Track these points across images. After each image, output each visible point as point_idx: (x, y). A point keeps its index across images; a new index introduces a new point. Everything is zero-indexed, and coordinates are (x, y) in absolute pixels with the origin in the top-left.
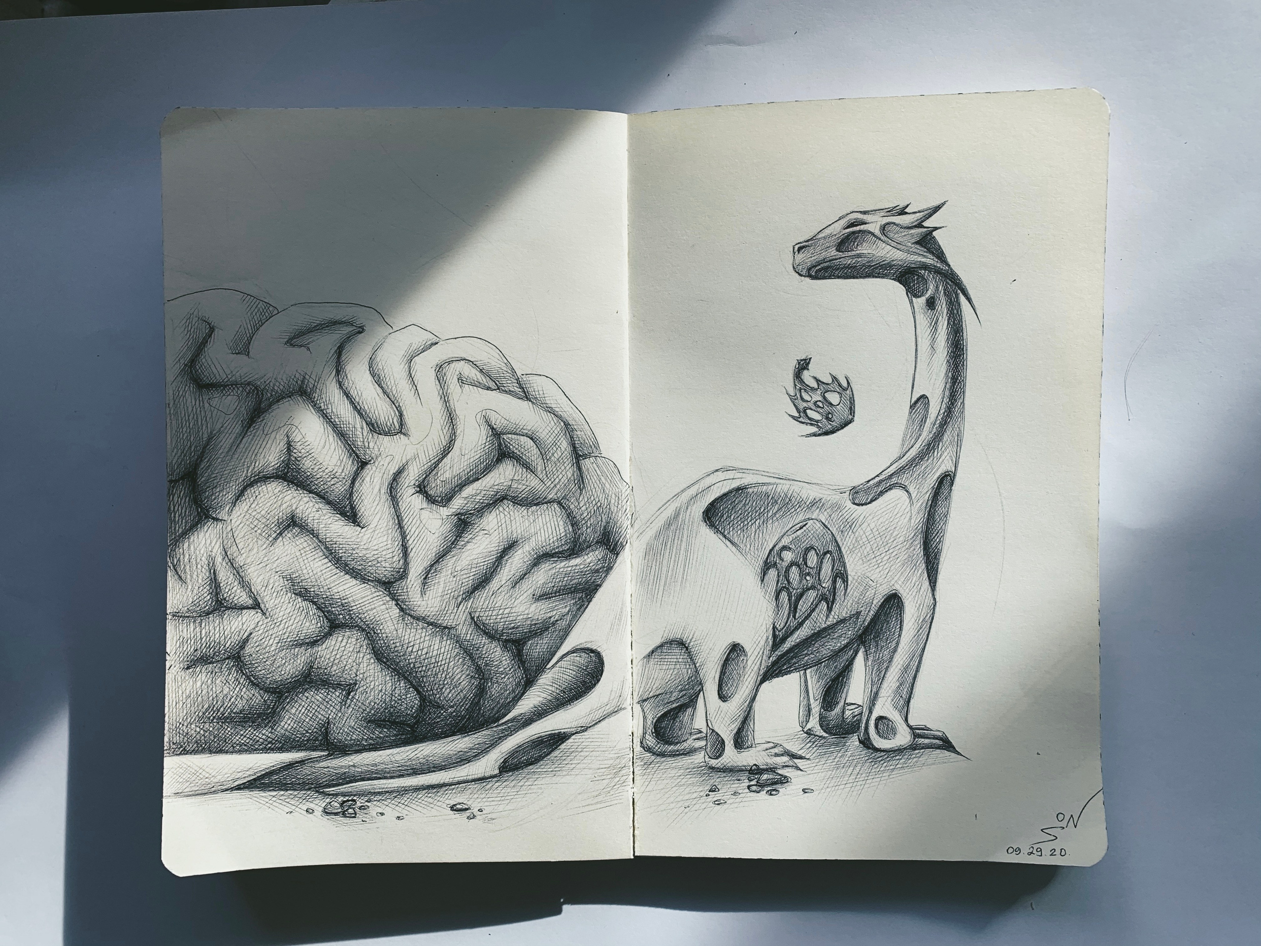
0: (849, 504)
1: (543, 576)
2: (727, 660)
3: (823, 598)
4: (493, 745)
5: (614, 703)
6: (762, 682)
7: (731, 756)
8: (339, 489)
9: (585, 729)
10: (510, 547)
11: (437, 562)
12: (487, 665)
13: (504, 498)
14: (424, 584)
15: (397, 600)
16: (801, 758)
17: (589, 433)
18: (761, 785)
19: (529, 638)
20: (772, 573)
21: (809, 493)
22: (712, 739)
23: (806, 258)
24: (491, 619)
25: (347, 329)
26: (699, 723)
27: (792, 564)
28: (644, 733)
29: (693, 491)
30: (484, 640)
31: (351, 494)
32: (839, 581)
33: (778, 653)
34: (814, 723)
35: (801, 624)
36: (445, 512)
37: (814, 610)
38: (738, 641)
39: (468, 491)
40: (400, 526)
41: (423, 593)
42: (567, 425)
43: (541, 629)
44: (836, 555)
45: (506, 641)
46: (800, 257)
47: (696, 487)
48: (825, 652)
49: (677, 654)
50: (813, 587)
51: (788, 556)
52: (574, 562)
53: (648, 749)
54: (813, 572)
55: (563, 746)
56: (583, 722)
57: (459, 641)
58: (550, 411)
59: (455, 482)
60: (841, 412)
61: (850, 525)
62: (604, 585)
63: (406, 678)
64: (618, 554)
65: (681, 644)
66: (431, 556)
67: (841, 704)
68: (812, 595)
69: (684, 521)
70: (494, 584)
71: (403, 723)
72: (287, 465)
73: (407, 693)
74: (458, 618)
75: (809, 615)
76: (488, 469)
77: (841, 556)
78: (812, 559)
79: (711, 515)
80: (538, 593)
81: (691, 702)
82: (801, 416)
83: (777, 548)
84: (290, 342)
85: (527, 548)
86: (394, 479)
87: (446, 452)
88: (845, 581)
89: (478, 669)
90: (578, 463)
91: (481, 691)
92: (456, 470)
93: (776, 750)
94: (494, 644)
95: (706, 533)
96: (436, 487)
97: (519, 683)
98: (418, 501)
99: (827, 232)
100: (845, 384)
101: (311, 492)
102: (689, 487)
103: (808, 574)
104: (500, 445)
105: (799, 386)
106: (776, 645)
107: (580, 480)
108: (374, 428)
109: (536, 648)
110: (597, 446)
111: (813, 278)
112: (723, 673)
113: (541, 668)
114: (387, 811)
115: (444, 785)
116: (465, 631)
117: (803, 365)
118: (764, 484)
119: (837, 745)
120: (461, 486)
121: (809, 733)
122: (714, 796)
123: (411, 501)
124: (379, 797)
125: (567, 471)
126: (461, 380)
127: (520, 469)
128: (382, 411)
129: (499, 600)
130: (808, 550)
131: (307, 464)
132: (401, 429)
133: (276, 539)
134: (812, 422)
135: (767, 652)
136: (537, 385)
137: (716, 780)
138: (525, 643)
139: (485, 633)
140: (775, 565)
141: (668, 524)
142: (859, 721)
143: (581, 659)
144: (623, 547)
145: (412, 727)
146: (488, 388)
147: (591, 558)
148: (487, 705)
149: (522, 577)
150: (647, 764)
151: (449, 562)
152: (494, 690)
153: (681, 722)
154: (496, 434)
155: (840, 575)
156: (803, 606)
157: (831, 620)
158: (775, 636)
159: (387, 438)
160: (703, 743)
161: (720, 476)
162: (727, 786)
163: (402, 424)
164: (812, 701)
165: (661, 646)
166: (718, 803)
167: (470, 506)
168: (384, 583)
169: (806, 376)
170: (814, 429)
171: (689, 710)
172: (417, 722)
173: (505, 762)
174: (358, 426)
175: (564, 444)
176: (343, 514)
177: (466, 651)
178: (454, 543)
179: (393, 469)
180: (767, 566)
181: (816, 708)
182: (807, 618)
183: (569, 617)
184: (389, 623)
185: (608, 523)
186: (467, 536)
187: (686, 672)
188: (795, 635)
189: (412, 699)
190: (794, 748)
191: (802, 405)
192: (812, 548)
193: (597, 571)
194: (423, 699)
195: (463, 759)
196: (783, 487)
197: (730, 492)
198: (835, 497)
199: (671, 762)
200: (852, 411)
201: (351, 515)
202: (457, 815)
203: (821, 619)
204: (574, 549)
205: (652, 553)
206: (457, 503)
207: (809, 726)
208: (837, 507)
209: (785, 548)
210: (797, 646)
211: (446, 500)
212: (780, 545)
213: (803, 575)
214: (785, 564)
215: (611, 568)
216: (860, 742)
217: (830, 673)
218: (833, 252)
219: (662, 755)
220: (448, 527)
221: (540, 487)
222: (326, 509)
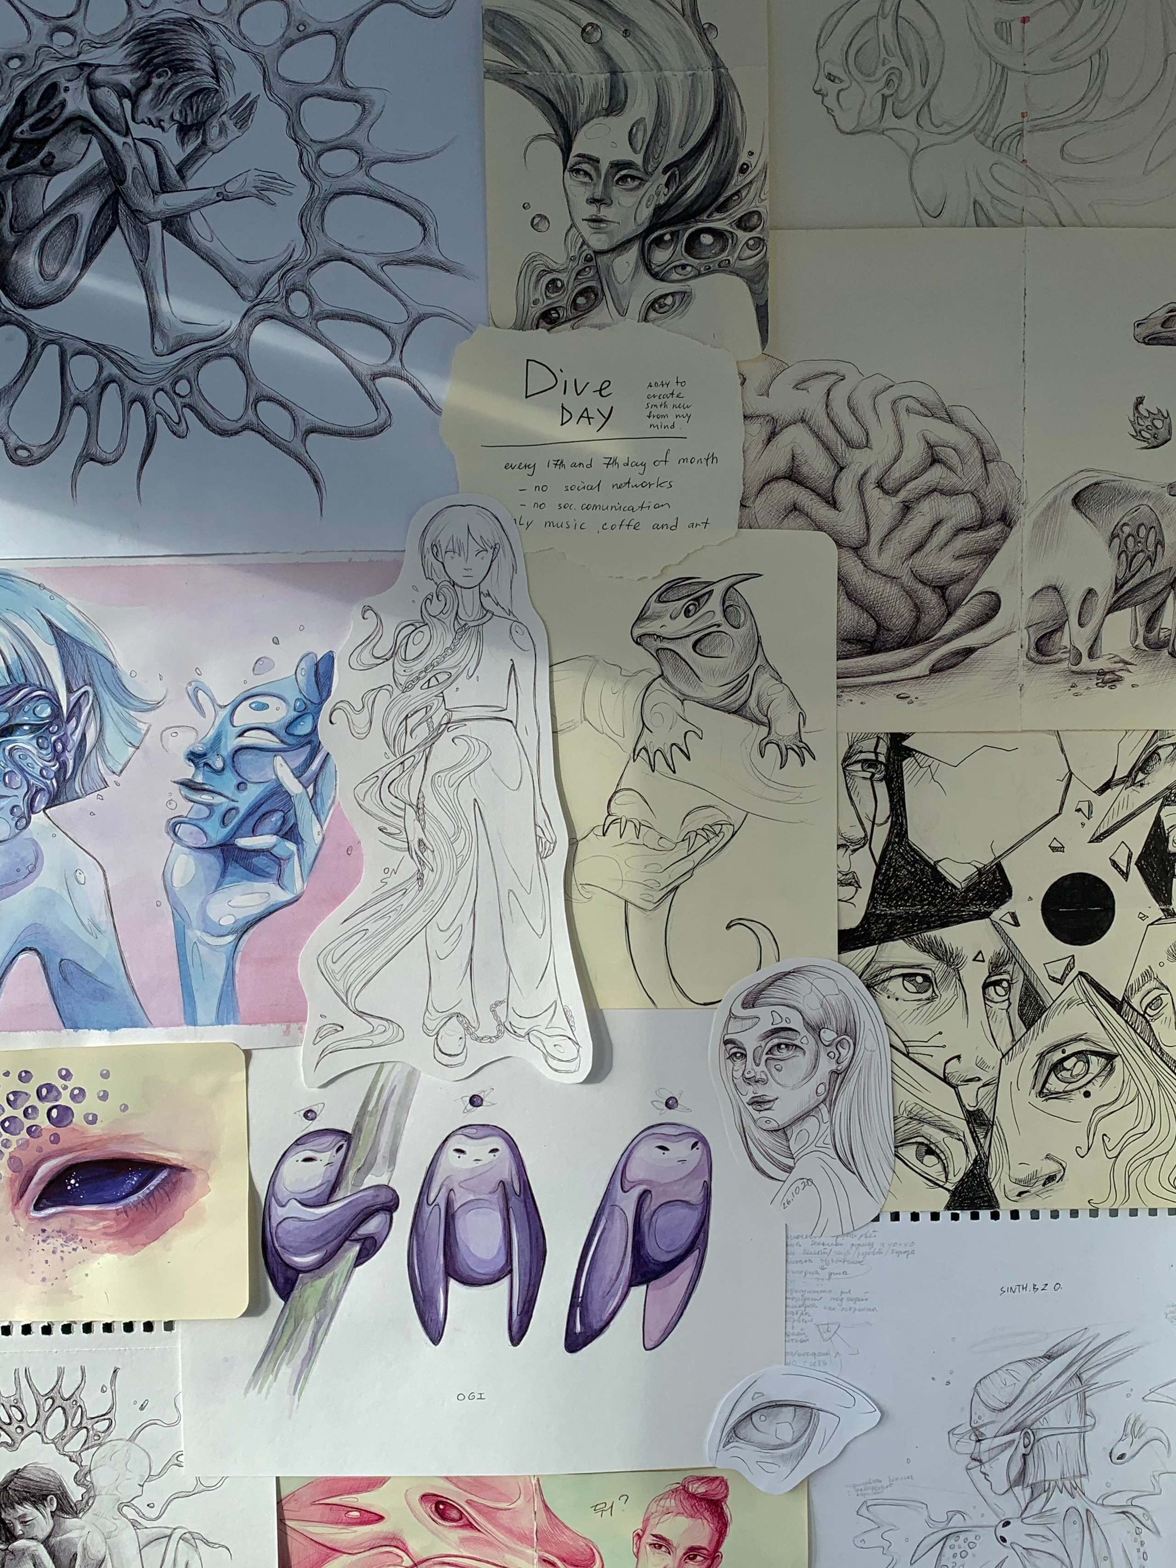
0: (1167, 495)
1: (961, 542)
2: (1085, 599)
3: (1149, 558)
4: (924, 656)
5: (1007, 628)
6: (1107, 614)
7: (1086, 664)
8: (825, 485)
9: (987, 645)
10: (938, 523)
11: (889, 534)
12: (921, 603)
13: (935, 490)
14: (880, 549)
15: (862, 560)
16: (1131, 664)
17: (993, 445)
18: (1105, 683)
19: (950, 585)
20: (1116, 541)
21: (1142, 487)
22: (1073, 652)
23: (1143, 331)
24: (924, 572)
25: (834, 378)
26: (1065, 642)
27: (1129, 535)
28: (1029, 649)
29: (1065, 485)
30: (920, 586)
31: (833, 489)
32: (1159, 547)
33: (1118, 595)
34: (1140, 641)
35: (1133, 576)
36: (895, 500)
37: (1141, 567)
38: (1092, 587)
39: (911, 486)
40: (865, 511)
41: (880, 555)
42: (978, 440)
43: (958, 579)
44: (1157, 529)
45: (935, 587)
46: (1138, 330)
47: (1067, 482)
48: (1149, 594)
49: (1052, 594)
50: (1142, 551)
51: (1127, 530)
52: (981, 533)
53: (1031, 659)
54: (1142, 540)
55: (972, 656)
56: (986, 640)
57: (903, 587)
58: (967, 430)
59: (902, 480)
60: (1163, 434)
61: (1168, 509)
62: (1003, 548)
63: (867, 611)
64: (1012, 528)
65: (1055, 588)
66: (885, 530)
67: (1158, 629)
68: (1141, 556)
69: (1059, 505)
70: (927, 549)
71: (866, 641)
72: (792, 470)
73: (868, 621)
74: (903, 573)
75: (1139, 570)
76: (924, 470)
77: (1161, 530)
78: (1143, 532)
79: (1076, 501)
80: (957, 554)
81: (1061, 628)
82: (1138, 435)
83: (1120, 524)
84: (796, 387)
85: (950, 524)
86: (862, 479)
87: (896, 460)
88: (1163, 547)
89: (916, 605)
90: (985, 465)
91: (918, 619)
92: (903, 472)
93: (1115, 659)
94: (927, 588)
95: (1073, 511)
96: (889, 484)
97: (942, 616)
98: (877, 493)
99: (1157, 314)
100: (1166, 415)
101: (807, 488)
102: (1063, 482)
103: (1140, 542)
104: (932, 454)
105: (1137, 415)
106: (1117, 590)
107: (987, 478)
108: (850, 444)
109: (954, 591)
110: (998, 454)
111: (1148, 344)
112: (1082, 608)
113: (958, 605)
114: (854, 698)
115: (892, 681)
116: (907, 580)
117: (1140, 401)
118: (1113, 481)
119: (1154, 655)
120: (906, 483)
121: (1136, 648)
122: (1074, 690)
123: (873, 494)
124: (848, 690)
125: (979, 471)
126: (907, 410)
127: (945, 469)
128: (855, 432)
129: (930, 560)
130: (1140, 526)
131: (805, 470)
132: (867, 445)
133: (783, 519)
134: (1145, 440)
135: (1111, 594)
136: (960, 414)
137: (1076, 679)
138: (947, 589)
139: (920, 581)
140: (1118, 536)
141: (1049, 507)
142: (1169, 640)
143: (985, 599)
144: (1015, 523)
145: (871, 643)
146: (926, 416)
147: (993, 531)
148: (922, 630)
149: (946, 545)
150: (1030, 669)
151: (897, 534)
152: (926, 619)
153: (1054, 641)
154: (931, 447)
155: (1160, 543)
156: (1135, 564)
157: (1153, 573)
158: (1116, 584)
159: (857, 451)
160: (1068, 655)
161: (1085, 474)
162: (1083, 683)
163: (867, 441)
164: (1139, 626)
165: (1042, 590)
166: (1076, 695)
167: (911, 496)
168: (854, 548)
169: (1141, 407)
170: (1145, 444)
171: (1059, 633)
172: (875, 640)
173: (933, 666)
174: (839, 443)
175: (977, 453)
176: (828, 502)
177: (907, 593)
178: (901, 521)
179: (861, 472)
180: (1113, 536)
181: (1141, 632)
182: (1137, 572)
183: (977, 571)
184: (857, 575)
185: (1005, 507)
186: (909, 517)
187: (1057, 609)
188: (1130, 583)
189: (872, 625)
190: (1127, 659)
191: (1138, 428)
192: (1143, 524)
193: (997, 540)
194: (879, 625)
195: (905, 665)
196: (1126, 483)
197: (1091, 485)
198: (1160, 491)
199: (1045, 668)
200: (1170, 433)
201: (833, 503)
202: (901, 701)
203: (1147, 572)
204: (982, 525)
205: (1038, 526)
206: (903, 495)
207: (1136, 643)
208: (1159, 497)
209: (1125, 524)
210: (1131, 590)
211: (896, 491)
212: (1122, 522)
213: (1136, 543)
214: (1125, 535)
215: (1007, 538)
216: (1169, 653)
217: (1151, 607)
218: (1159, 328)
219: (1041, 663)
220: (896, 510)
221: (959, 483)
222: (817, 499)
